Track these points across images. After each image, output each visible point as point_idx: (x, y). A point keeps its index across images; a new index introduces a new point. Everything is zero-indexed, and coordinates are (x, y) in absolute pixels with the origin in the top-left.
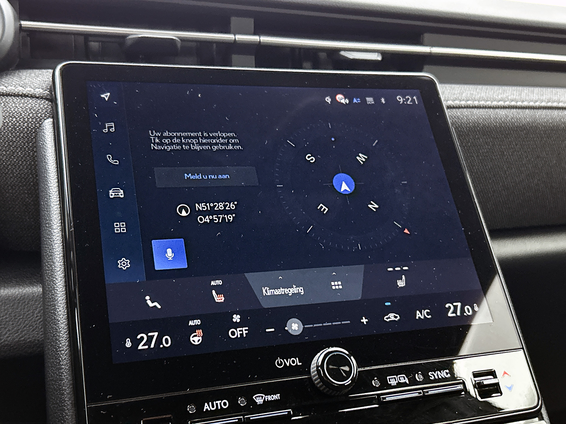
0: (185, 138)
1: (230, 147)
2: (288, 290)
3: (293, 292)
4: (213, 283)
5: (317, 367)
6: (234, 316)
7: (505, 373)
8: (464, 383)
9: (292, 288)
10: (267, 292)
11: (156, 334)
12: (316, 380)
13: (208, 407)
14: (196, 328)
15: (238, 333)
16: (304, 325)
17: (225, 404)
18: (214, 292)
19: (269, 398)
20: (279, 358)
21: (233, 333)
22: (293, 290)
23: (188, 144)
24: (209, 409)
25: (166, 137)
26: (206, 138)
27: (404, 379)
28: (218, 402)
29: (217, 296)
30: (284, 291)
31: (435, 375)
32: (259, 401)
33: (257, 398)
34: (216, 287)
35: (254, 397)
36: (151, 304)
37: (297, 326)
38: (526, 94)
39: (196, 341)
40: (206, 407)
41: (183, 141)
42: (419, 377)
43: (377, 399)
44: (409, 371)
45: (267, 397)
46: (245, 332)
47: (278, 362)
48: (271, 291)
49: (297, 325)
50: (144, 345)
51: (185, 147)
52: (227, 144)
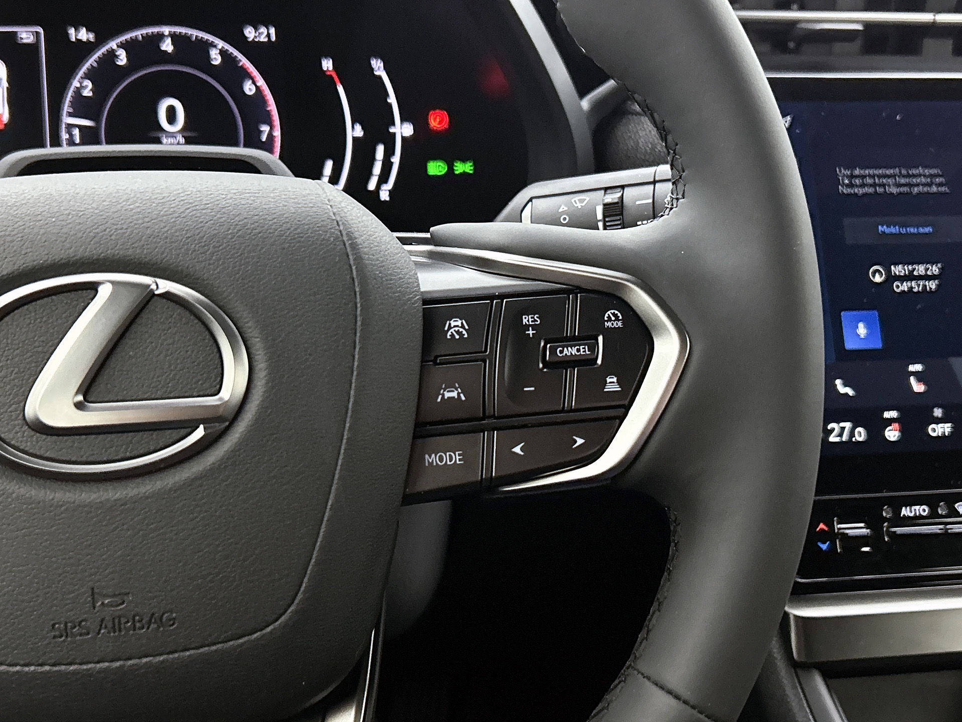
0: (879, 177)
1: (934, 189)
4: (912, 368)
6: (935, 410)
14: (890, 421)
15: (939, 430)
17: (924, 510)
18: (912, 379)
23: (883, 185)
24: (906, 515)
25: (857, 177)
26: (904, 176)
28: (917, 508)
29: (916, 383)
33: (959, 506)
34: (915, 374)
35: (956, 506)
36: (842, 390)
39: (891, 436)
40: (904, 512)
41: (877, 181)
46: (946, 430)
51: (880, 190)
52: (929, 185)
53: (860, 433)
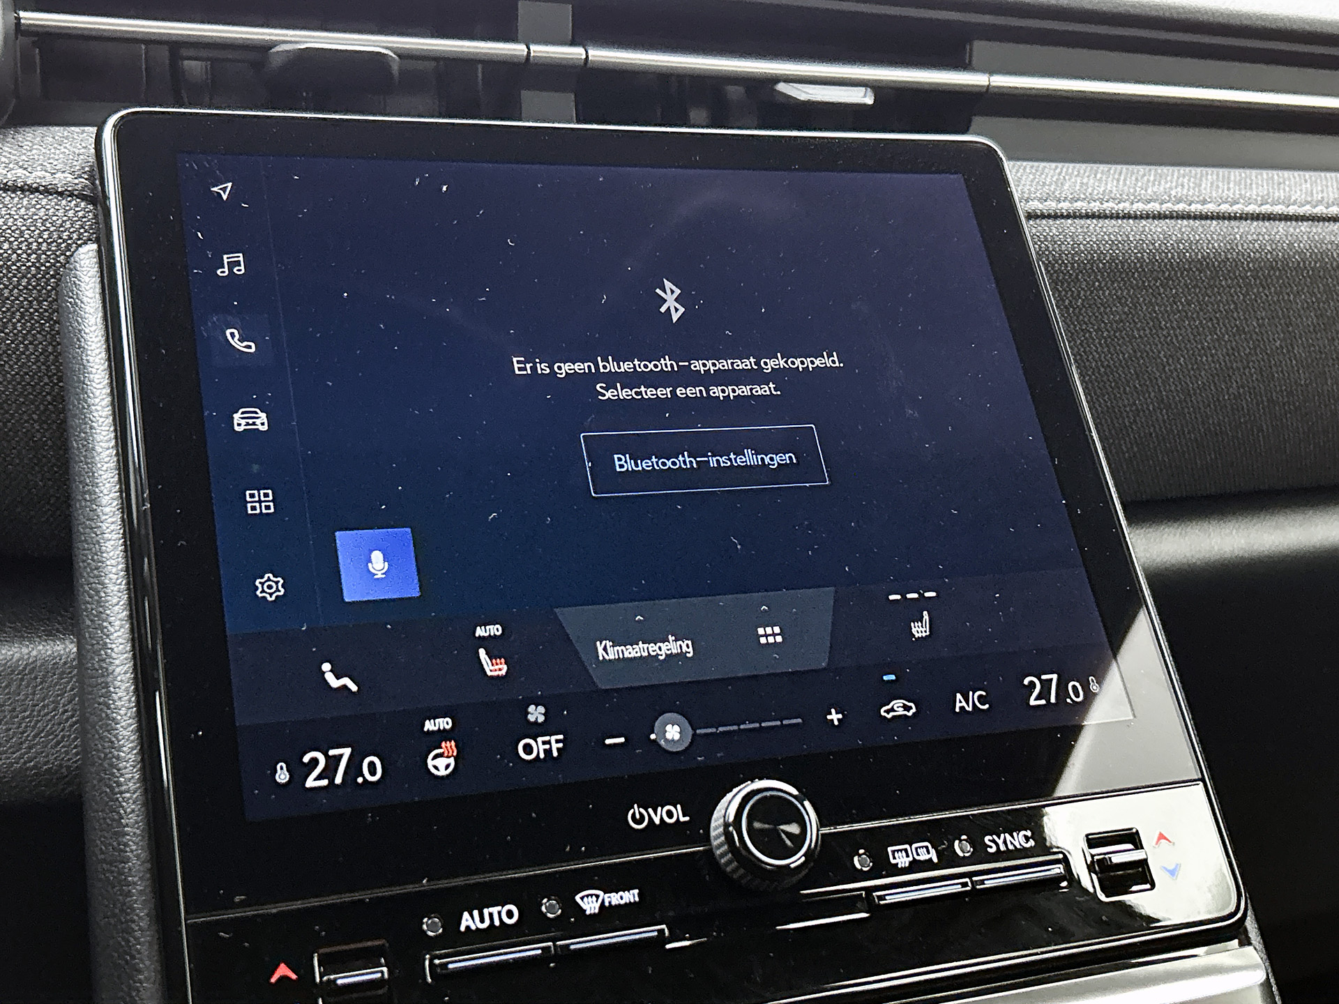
2: (656, 648)
3: (669, 652)
4: (480, 632)
5: (726, 825)
6: (532, 708)
7: (1162, 837)
8: (1065, 861)
9: (667, 643)
10: (608, 651)
11: (347, 752)
12: (723, 855)
13: (470, 923)
14: (442, 735)
15: (539, 747)
16: (694, 729)
17: (510, 914)
18: (482, 652)
19: (615, 899)
20: (636, 806)
21: (528, 749)
22: (668, 648)
24: (473, 927)
27: (926, 853)
28: (495, 910)
29: (491, 661)
30: (648, 648)
31: (1000, 842)
33: (585, 899)
34: (487, 642)
35: (578, 898)
36: (334, 682)
37: (679, 730)
38: (1212, 183)
39: (442, 768)
40: (467, 921)
42: (961, 848)
43: (866, 899)
44: (938, 834)
45: (609, 897)
46: (555, 746)
47: (634, 815)
48: (616, 648)
49: (677, 728)
50: (319, 778)
53: (372, 766)
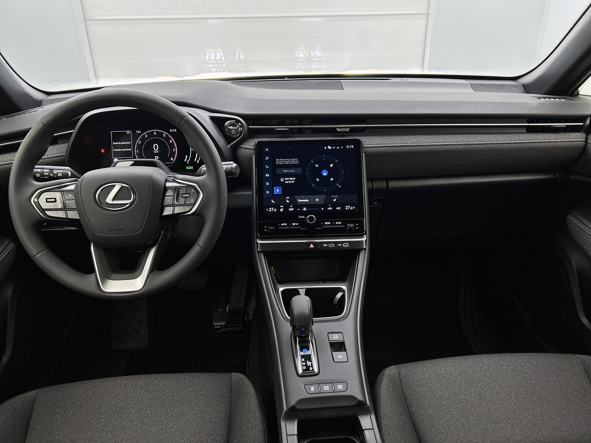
0: (285, 160)
2: (305, 200)
4: (287, 198)
6: (291, 206)
10: (299, 200)
11: (273, 208)
14: (282, 208)
15: (291, 209)
16: (307, 209)
17: (286, 224)
18: (287, 200)
19: (296, 224)
23: (285, 162)
24: (282, 225)
25: (280, 161)
26: (290, 160)
27: (329, 223)
32: (294, 225)
34: (287, 199)
35: (292, 224)
36: (272, 202)
37: (305, 209)
39: (281, 210)
46: (293, 209)
47: (299, 217)
51: (285, 163)
52: (295, 162)
53: (275, 210)
